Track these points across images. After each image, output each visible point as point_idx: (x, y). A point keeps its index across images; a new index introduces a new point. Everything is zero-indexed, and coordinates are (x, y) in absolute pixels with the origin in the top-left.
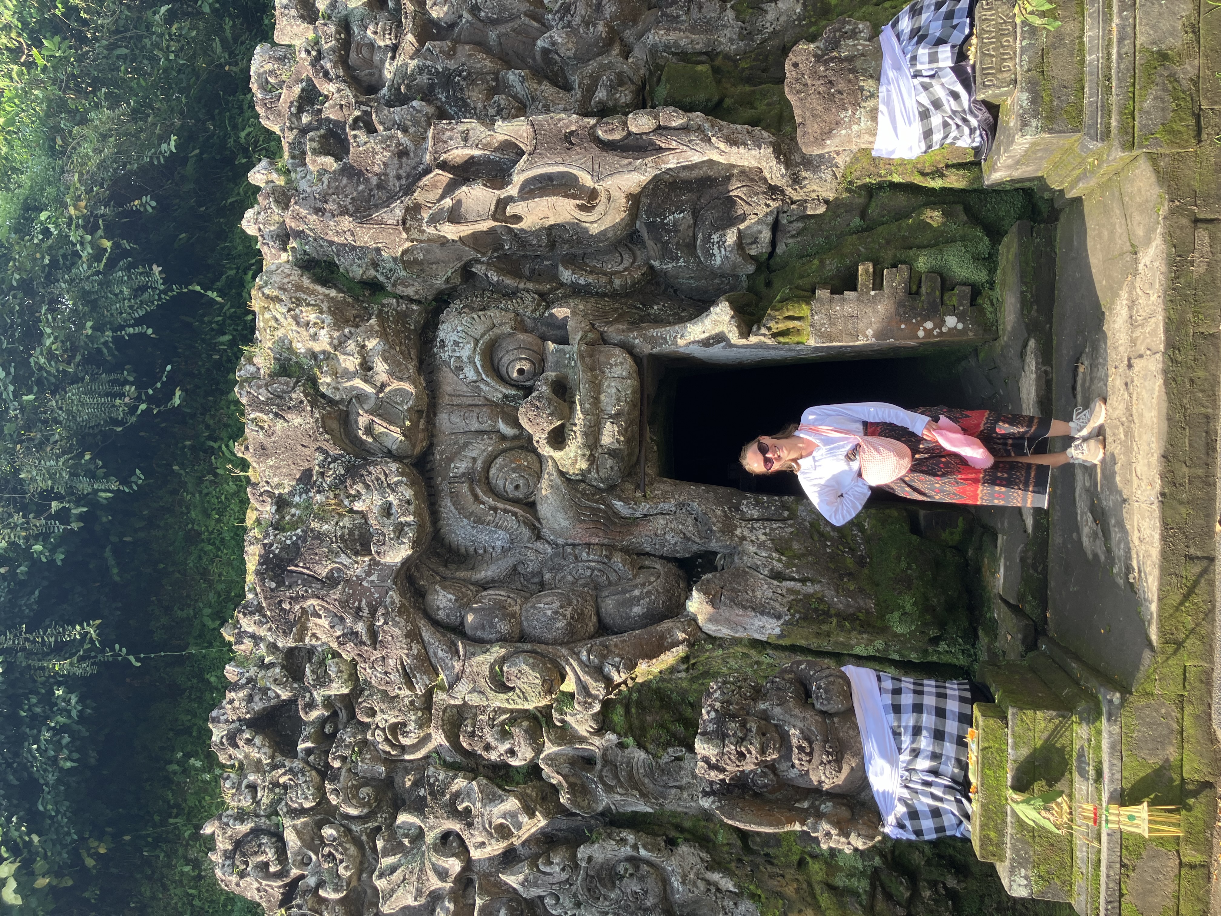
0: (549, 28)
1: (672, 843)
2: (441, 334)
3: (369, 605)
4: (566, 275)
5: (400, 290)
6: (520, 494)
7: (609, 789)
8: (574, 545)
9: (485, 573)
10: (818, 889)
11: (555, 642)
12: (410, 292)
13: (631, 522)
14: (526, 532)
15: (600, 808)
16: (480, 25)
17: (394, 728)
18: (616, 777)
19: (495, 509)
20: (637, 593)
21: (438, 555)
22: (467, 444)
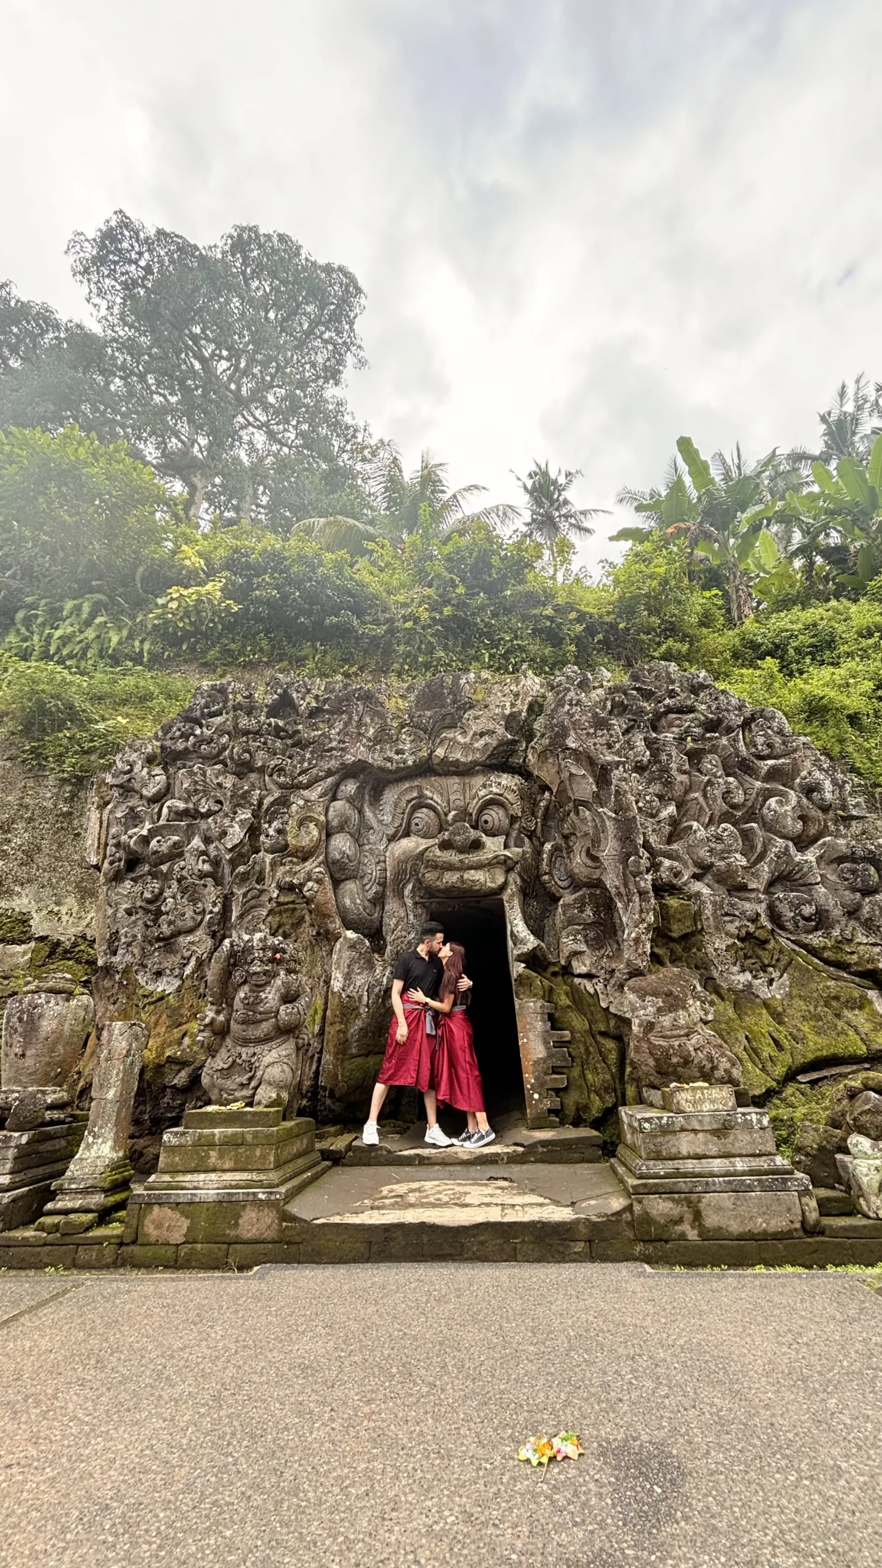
0: (706, 828)
1: (213, 935)
2: (505, 776)
3: (347, 747)
4: (548, 846)
6: (413, 827)
7: (245, 895)
8: (385, 862)
9: (368, 813)
11: (327, 854)
12: (530, 757)
13: (400, 895)
14: (391, 831)
15: (235, 890)
16: (702, 787)
17: (281, 769)
18: (253, 898)
19: (403, 813)
20: (358, 901)
21: (378, 785)
22: (442, 795)
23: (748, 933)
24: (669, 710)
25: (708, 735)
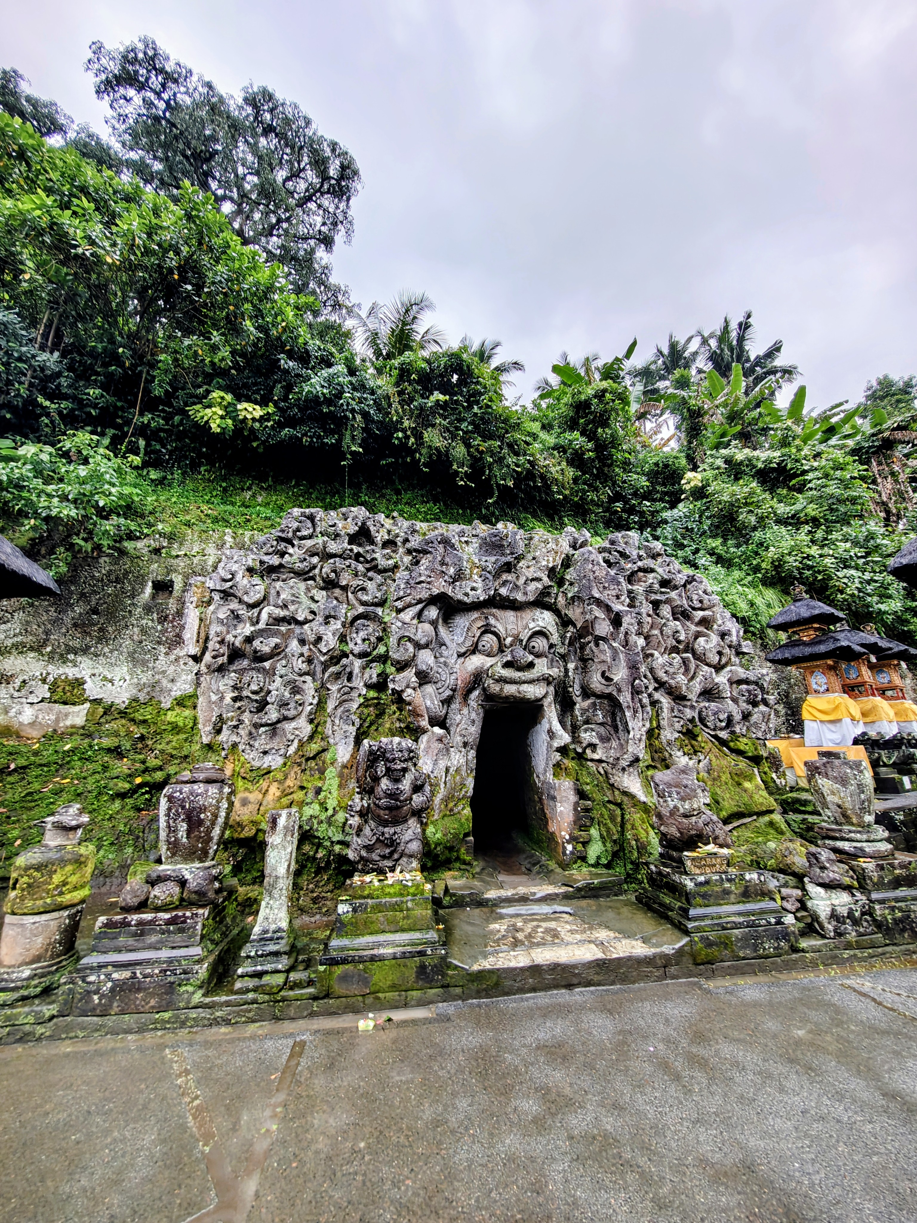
0: (662, 656)
1: (311, 721)
2: (544, 612)
3: (433, 581)
4: (571, 666)
5: (561, 594)
6: (480, 647)
7: (339, 690)
8: (457, 673)
9: (442, 631)
10: (289, 797)
11: (417, 665)
12: (560, 599)
13: (466, 699)
14: (463, 650)
15: (329, 687)
16: (660, 627)
17: (363, 589)
18: (345, 694)
19: (474, 636)
20: (436, 702)
21: (447, 610)
22: (502, 624)
23: (688, 730)
24: (640, 569)
25: (663, 590)
